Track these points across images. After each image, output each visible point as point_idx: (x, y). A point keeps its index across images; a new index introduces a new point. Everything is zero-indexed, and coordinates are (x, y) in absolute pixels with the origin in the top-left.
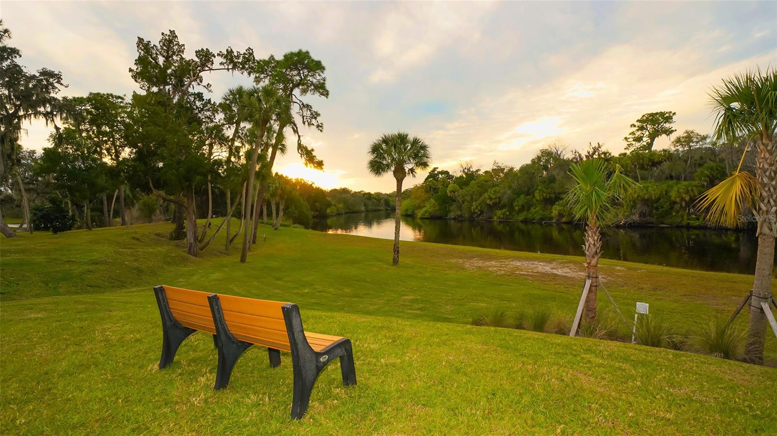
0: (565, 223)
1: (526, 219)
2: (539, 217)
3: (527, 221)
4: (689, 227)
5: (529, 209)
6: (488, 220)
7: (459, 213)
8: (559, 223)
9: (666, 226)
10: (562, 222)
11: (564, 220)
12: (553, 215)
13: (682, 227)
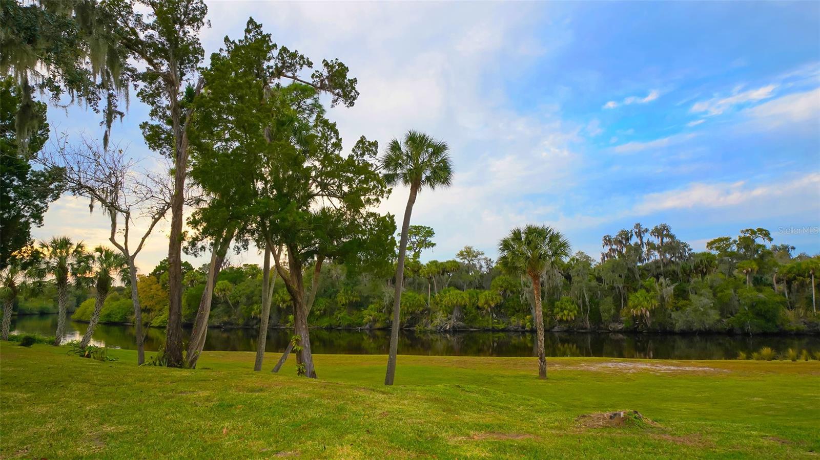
0: (379, 329)
1: (331, 325)
2: (346, 323)
3: (333, 328)
4: (494, 330)
5: (332, 314)
6: (274, 327)
7: (226, 319)
8: (371, 330)
9: (475, 330)
10: (376, 328)
11: (378, 325)
12: (365, 320)
13: (489, 330)
